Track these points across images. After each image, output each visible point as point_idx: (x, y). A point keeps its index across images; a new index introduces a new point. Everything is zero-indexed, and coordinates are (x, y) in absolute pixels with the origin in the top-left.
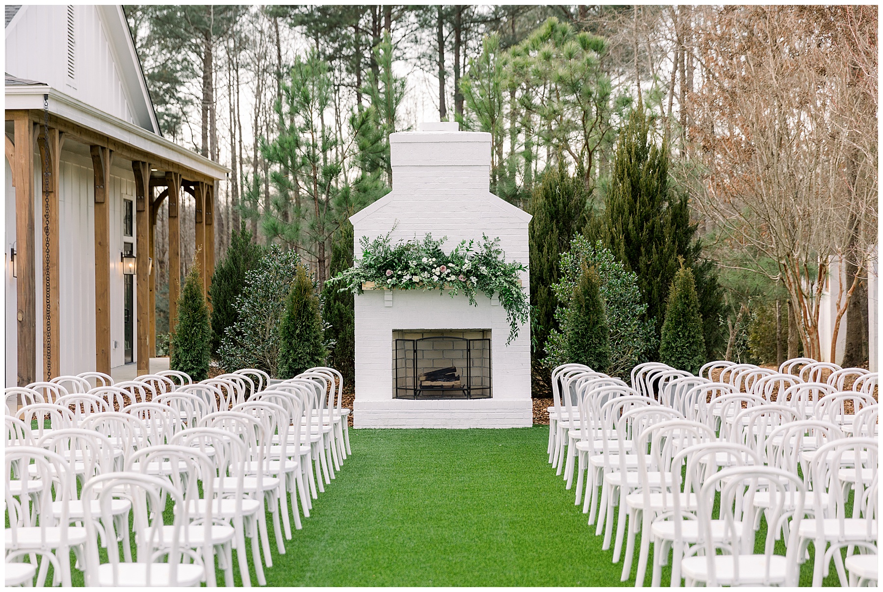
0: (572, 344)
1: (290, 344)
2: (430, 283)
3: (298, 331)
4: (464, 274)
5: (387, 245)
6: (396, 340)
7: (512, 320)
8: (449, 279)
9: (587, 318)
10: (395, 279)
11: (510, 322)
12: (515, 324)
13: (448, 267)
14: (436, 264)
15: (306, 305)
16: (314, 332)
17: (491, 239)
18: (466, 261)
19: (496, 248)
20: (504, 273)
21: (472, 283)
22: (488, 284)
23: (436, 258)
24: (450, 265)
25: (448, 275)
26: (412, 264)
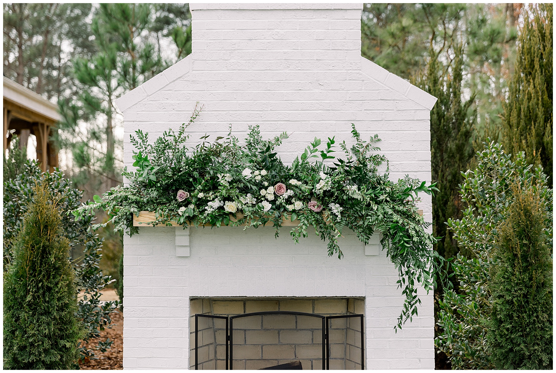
0: (501, 322)
1: (18, 319)
2: (257, 214)
3: (29, 298)
4: (318, 198)
5: (181, 146)
6: (197, 316)
7: (407, 283)
8: (290, 207)
9: (526, 277)
10: (192, 206)
11: (404, 287)
12: (412, 291)
13: (289, 187)
14: (267, 180)
15: (45, 252)
16: (59, 299)
17: (365, 137)
18: (322, 175)
19: (375, 153)
20: (391, 195)
21: (333, 214)
22: (362, 217)
23: (268, 169)
24: (293, 182)
25: (289, 201)
26: (225, 179)
